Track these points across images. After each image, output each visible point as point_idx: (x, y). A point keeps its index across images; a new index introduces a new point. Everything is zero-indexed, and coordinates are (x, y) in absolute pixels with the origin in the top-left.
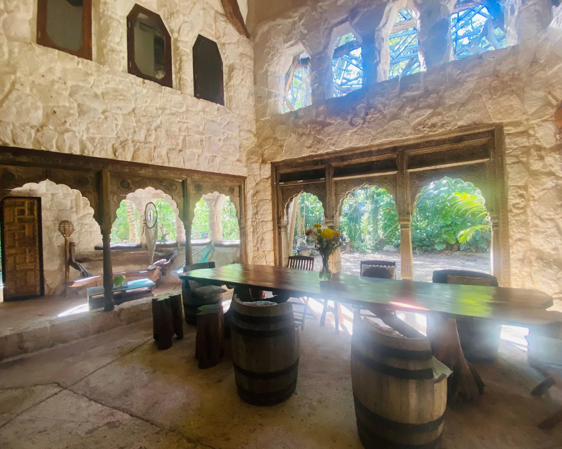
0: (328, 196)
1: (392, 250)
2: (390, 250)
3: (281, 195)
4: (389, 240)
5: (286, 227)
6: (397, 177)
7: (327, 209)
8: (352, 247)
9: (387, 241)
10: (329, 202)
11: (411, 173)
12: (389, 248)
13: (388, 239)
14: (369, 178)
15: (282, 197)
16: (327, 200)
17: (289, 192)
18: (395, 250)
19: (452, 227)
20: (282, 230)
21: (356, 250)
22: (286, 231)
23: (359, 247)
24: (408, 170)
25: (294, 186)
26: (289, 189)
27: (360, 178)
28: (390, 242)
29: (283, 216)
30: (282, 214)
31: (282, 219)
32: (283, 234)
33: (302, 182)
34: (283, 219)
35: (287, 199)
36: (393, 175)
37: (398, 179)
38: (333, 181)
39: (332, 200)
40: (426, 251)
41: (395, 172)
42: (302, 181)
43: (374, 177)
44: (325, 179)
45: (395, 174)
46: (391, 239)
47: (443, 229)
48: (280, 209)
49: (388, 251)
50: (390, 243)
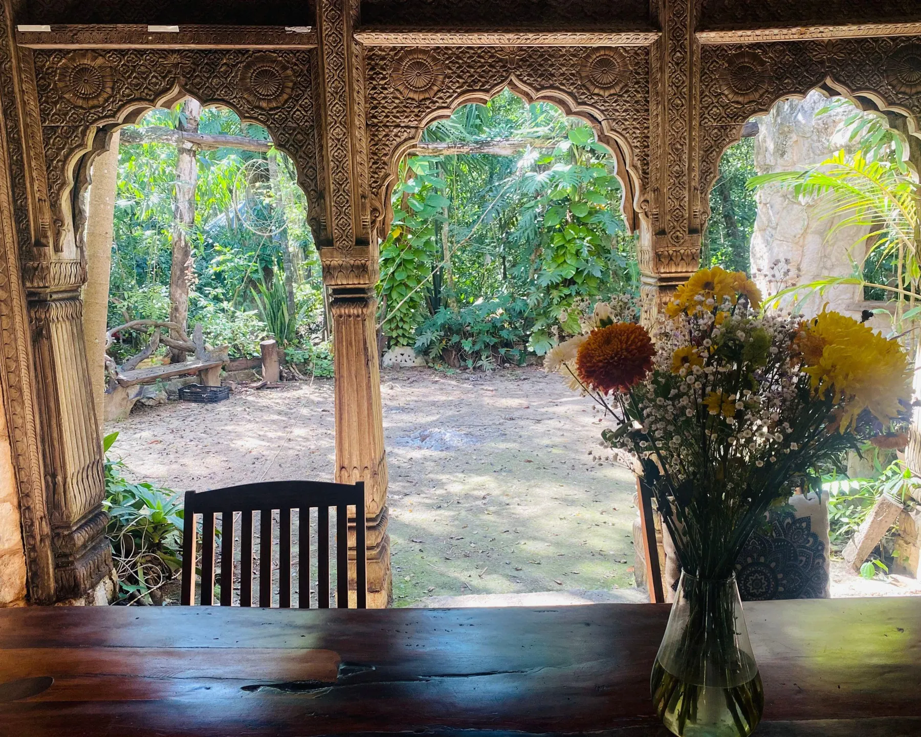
0: (335, 132)
1: (410, 364)
2: (403, 364)
3: (33, 105)
4: (400, 332)
5: (72, 296)
6: (655, 65)
7: (330, 201)
8: (285, 361)
9: (394, 334)
10: (339, 161)
11: (712, 52)
12: (400, 358)
13: (397, 327)
14: (533, 51)
15: (44, 114)
16: (331, 152)
17: (85, 89)
18: (419, 361)
19: (576, 286)
20: (56, 311)
21: (296, 372)
22: (76, 319)
23: (306, 361)
24: (698, 35)
25: (122, 53)
26: (84, 70)
27: (489, 51)
28: (404, 336)
29: (58, 235)
30: (47, 218)
31: (50, 250)
32: (61, 335)
33: (172, 38)
34: (58, 249)
35: (76, 130)
36: (637, 52)
37: (661, 69)
38: (355, 49)
39: (355, 152)
40: (505, 360)
41: (644, 39)
42: (174, 29)
43: (554, 52)
44: (317, 35)
45: (646, 50)
46: (406, 327)
47: (555, 294)
48: (36, 187)
49: (396, 368)
50: (401, 340)
